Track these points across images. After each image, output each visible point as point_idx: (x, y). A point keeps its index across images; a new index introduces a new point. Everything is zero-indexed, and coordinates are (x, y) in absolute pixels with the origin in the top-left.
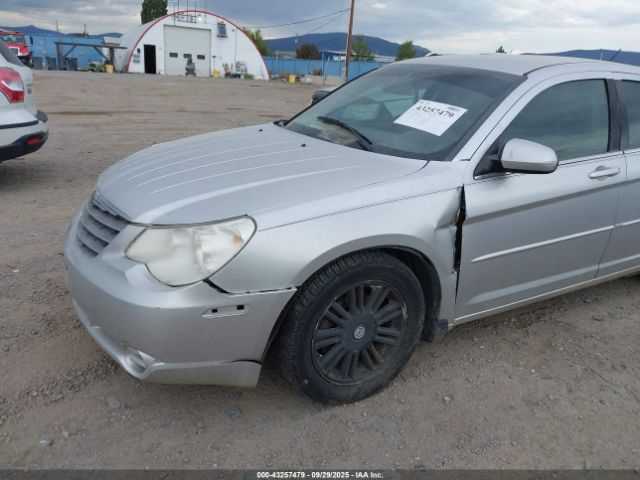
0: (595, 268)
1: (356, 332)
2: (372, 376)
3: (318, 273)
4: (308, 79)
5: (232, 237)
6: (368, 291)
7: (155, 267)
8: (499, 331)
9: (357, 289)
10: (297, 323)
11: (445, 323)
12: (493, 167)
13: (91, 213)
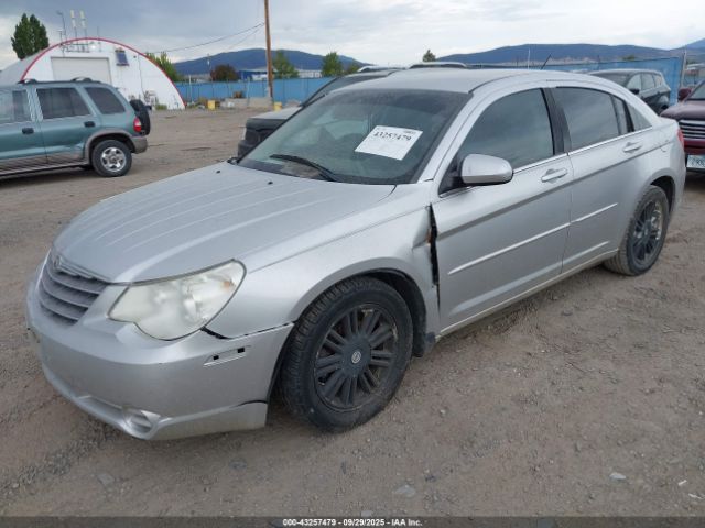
0: (559, 264)
1: (353, 357)
2: (371, 399)
3: (314, 302)
4: (230, 104)
5: (222, 284)
6: (361, 316)
7: (145, 324)
8: (479, 339)
9: (352, 314)
10: (299, 353)
11: (432, 336)
12: (455, 183)
13: (56, 280)
